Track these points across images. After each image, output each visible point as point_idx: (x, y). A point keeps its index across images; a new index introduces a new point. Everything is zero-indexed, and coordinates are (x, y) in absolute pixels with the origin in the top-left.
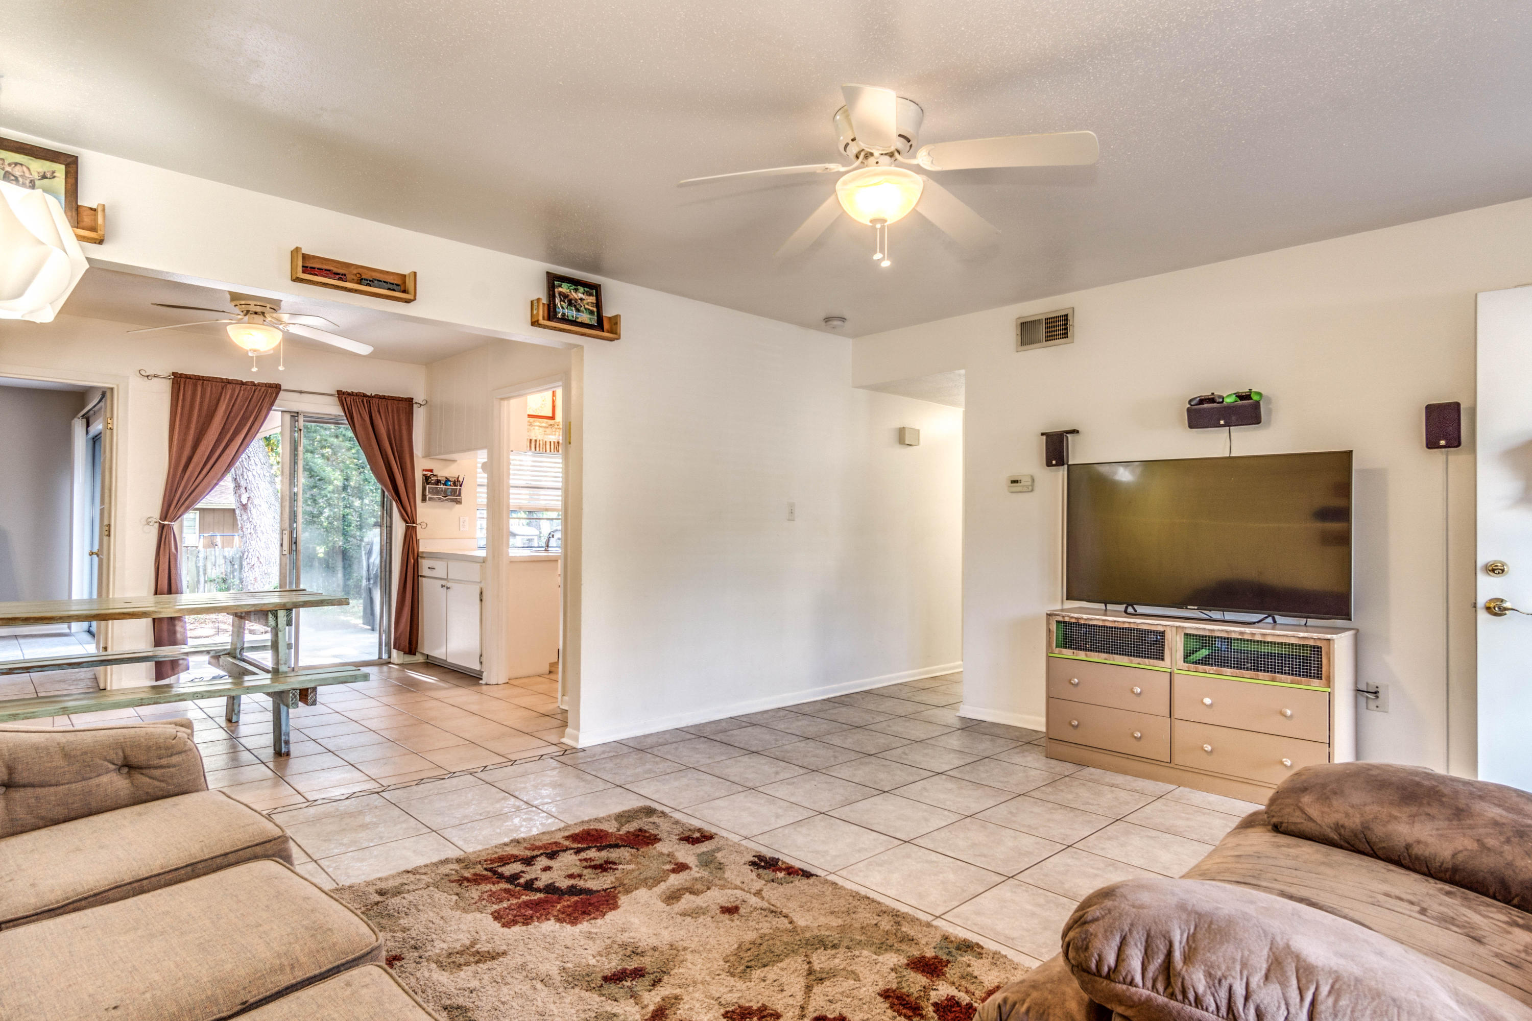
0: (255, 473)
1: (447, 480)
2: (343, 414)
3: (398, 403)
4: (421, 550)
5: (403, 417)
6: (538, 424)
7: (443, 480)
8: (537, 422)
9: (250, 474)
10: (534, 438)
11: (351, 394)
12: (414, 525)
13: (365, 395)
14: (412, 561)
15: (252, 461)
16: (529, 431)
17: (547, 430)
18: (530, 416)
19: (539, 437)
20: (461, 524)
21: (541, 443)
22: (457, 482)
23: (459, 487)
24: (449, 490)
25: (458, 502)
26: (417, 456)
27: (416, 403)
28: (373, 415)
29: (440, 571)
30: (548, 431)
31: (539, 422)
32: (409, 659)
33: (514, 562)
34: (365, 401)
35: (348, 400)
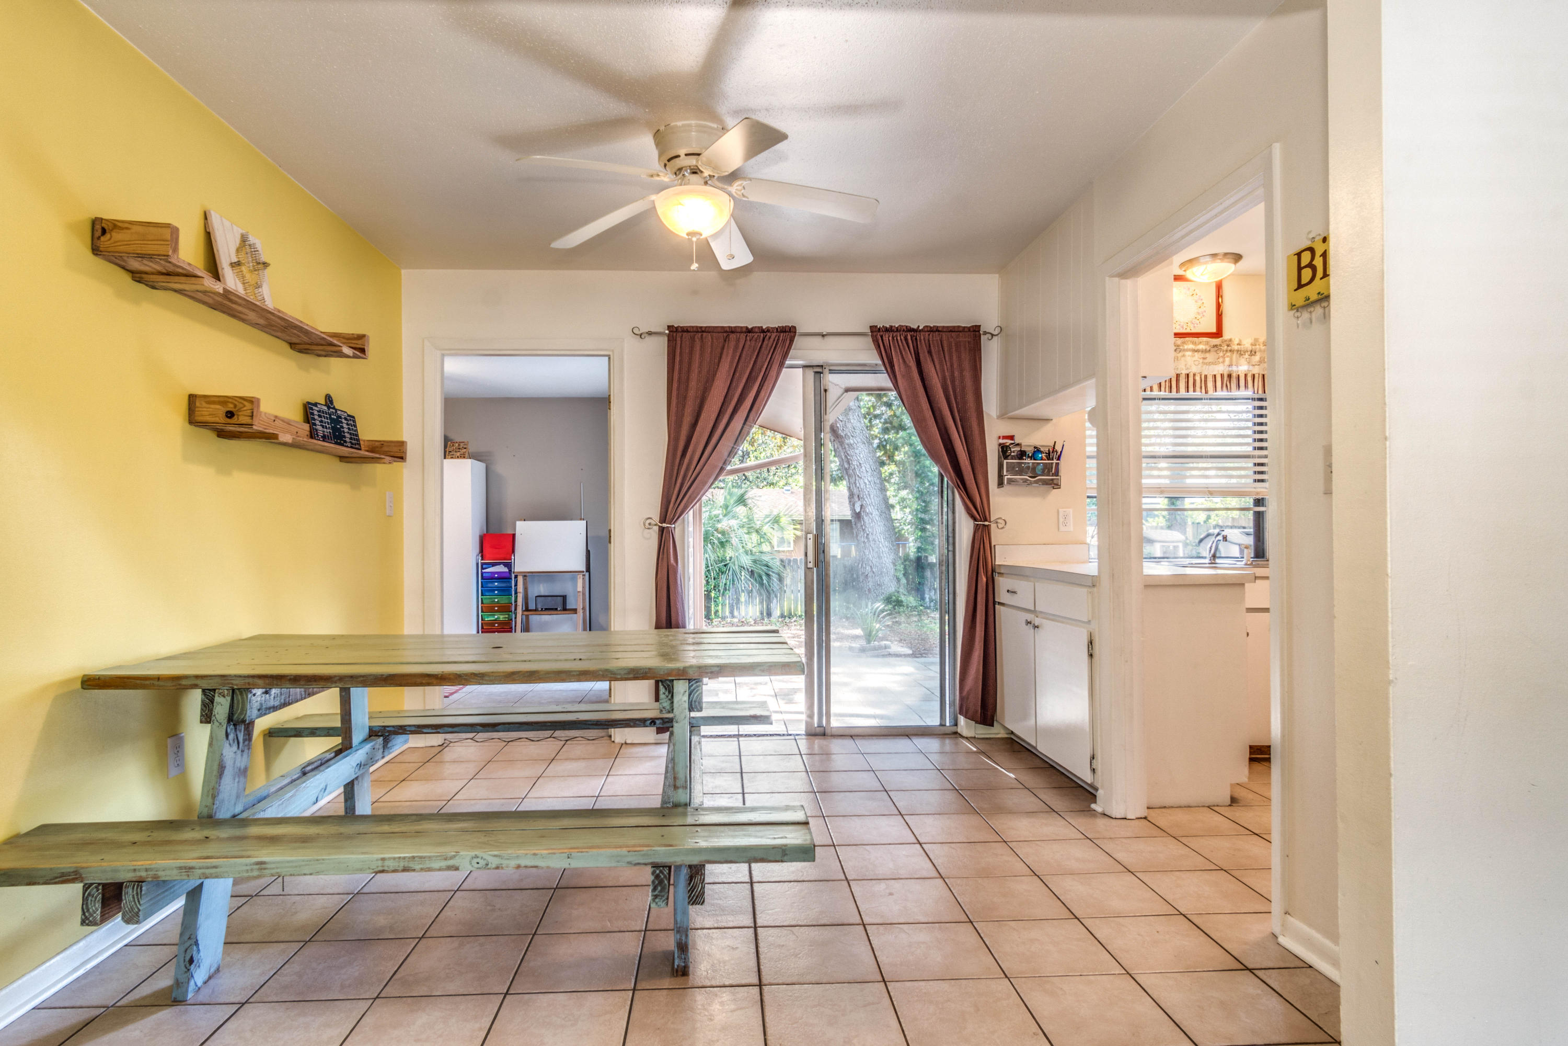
0: (866, 481)
1: (1037, 450)
2: (880, 362)
3: (958, 336)
4: (997, 563)
5: (966, 357)
6: (1191, 346)
7: (1030, 450)
8: (1189, 344)
9: (861, 482)
10: (1184, 372)
11: (889, 330)
12: (986, 523)
13: (910, 330)
14: (985, 579)
15: (863, 468)
16: (1176, 359)
17: (1207, 355)
18: (1177, 335)
19: (1194, 369)
20: (1061, 520)
21: (1198, 378)
22: (1053, 454)
23: (1055, 461)
24: (1041, 467)
25: (1056, 485)
26: (988, 415)
27: (985, 333)
28: (921, 355)
29: (1024, 598)
30: (1210, 357)
31: (1193, 343)
32: (982, 731)
33: (1154, 585)
34: (909, 337)
35: (886, 338)
